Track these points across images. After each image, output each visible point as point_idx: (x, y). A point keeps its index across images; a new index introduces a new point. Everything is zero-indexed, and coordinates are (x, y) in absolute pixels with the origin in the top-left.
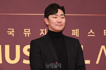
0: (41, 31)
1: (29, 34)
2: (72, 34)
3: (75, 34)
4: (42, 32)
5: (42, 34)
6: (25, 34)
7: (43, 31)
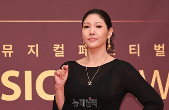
0: (30, 48)
1: (11, 53)
2: (79, 52)
3: (83, 53)
4: (31, 50)
5: (32, 52)
6: (4, 53)
7: (33, 48)
